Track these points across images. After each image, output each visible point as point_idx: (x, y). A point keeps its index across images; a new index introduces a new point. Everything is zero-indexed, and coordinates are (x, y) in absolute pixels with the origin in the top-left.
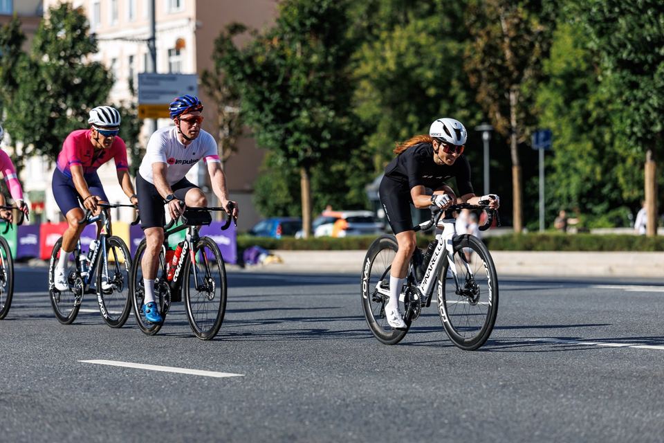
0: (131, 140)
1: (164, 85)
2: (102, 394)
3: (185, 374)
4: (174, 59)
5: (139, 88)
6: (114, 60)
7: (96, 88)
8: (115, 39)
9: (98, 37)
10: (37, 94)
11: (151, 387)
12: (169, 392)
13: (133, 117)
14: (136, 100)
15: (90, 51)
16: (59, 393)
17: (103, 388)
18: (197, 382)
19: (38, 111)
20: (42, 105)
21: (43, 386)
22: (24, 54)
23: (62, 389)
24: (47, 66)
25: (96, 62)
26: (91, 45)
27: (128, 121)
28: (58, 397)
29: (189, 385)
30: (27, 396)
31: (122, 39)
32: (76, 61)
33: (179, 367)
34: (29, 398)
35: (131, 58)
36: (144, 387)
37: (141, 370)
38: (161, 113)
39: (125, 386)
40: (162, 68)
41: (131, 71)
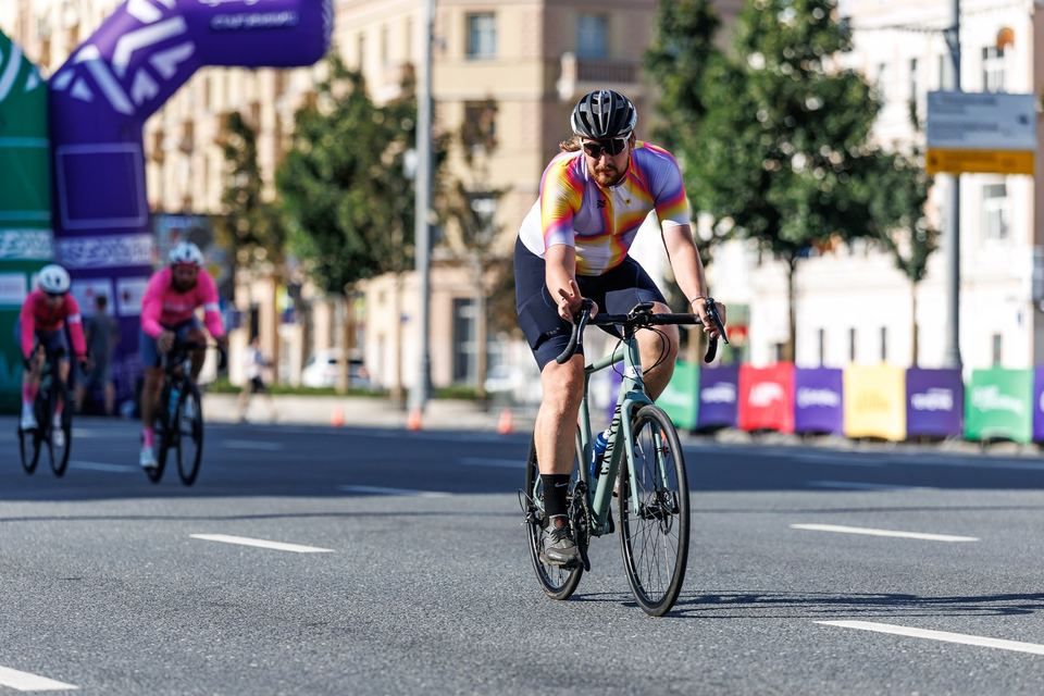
0: (911, 214)
1: (974, 113)
2: (858, 686)
3: (1013, 652)
4: (993, 64)
5: (928, 118)
6: (882, 66)
7: (847, 117)
8: (884, 28)
9: (855, 23)
10: (740, 126)
11: (950, 673)
12: (983, 684)
13: (915, 171)
14: (921, 140)
15: (838, 48)
16: (780, 682)
17: (861, 673)
18: (1036, 666)
19: (741, 157)
20: (750, 147)
21: (750, 668)
22: (717, 53)
23: (786, 674)
24: (759, 76)
25: (850, 70)
26: (841, 38)
27: (907, 178)
28: (777, 688)
29: (1020, 671)
30: (721, 685)
31: (898, 27)
32: (811, 66)
33: (1000, 637)
34: (725, 690)
35: (914, 63)
36: (938, 673)
37: (930, 641)
38: (967, 164)
39: (900, 670)
40: (971, 83)
41: (914, 86)
